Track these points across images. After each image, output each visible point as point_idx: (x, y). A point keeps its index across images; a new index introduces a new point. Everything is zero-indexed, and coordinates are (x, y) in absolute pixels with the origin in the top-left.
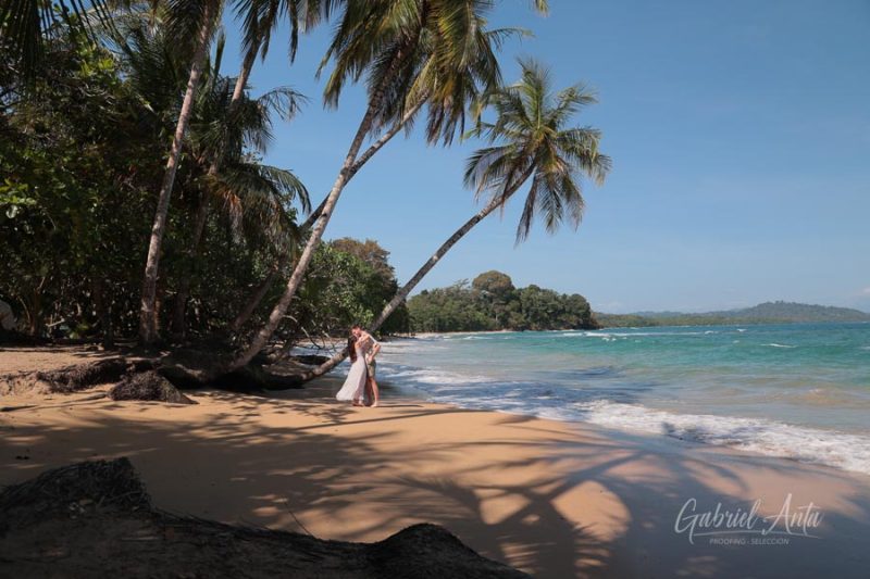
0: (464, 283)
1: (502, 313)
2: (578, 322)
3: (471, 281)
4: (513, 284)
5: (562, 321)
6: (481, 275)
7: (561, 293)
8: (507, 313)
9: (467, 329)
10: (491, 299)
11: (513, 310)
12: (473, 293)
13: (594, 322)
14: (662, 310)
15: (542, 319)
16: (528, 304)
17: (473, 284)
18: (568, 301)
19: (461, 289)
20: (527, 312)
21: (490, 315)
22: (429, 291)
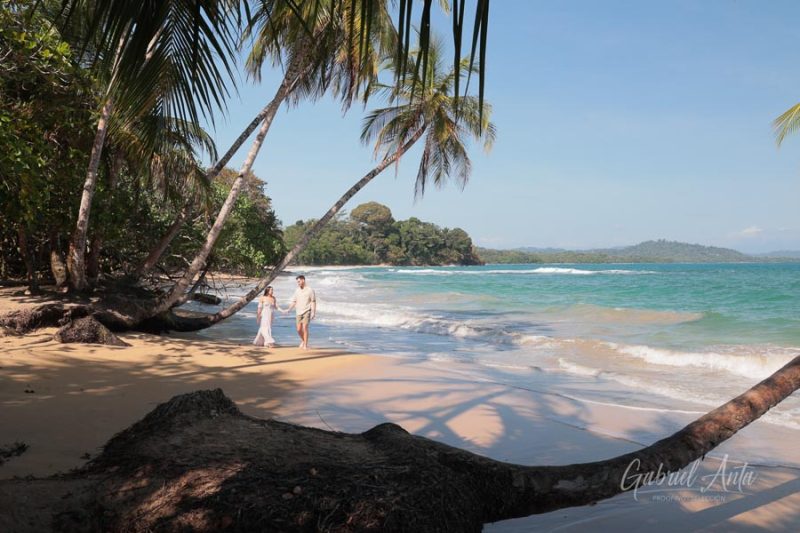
0: (343, 215)
1: (381, 247)
2: (460, 258)
3: (349, 212)
4: (393, 216)
5: (442, 256)
6: (359, 206)
7: (442, 227)
8: (386, 247)
9: (344, 262)
10: (369, 232)
11: (392, 243)
12: (352, 225)
13: (475, 257)
14: (545, 247)
15: (422, 252)
16: (408, 238)
17: (351, 215)
18: (450, 236)
19: (339, 220)
20: (407, 246)
21: (368, 248)
22: (304, 222)
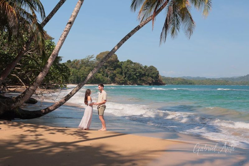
0: (92, 57)
1: (112, 75)
2: (152, 81)
3: (95, 56)
4: (118, 59)
5: (143, 80)
6: (101, 53)
8: (115, 75)
10: (106, 67)
11: (118, 73)
12: (96, 63)
13: (161, 81)
14: (196, 77)
15: (133, 78)
16: (126, 70)
17: (96, 57)
18: (147, 70)
19: (90, 60)
20: (125, 75)
21: (105, 75)
22: (71, 61)
